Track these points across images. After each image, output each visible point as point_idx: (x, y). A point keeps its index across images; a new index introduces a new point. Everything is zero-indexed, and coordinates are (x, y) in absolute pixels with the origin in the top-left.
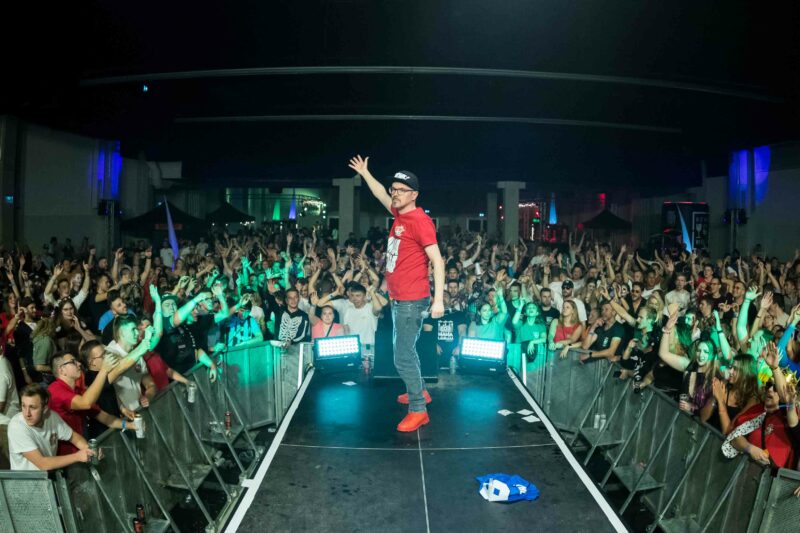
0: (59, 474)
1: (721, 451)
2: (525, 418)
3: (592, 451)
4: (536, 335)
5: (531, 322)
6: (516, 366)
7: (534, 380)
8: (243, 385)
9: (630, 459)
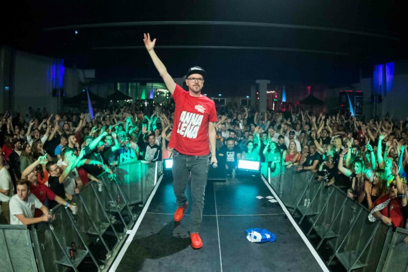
0: (33, 227)
1: (368, 219)
2: (269, 200)
3: (303, 218)
4: (275, 158)
5: (272, 152)
6: (265, 174)
7: (274, 181)
8: (127, 183)
9: (322, 222)
